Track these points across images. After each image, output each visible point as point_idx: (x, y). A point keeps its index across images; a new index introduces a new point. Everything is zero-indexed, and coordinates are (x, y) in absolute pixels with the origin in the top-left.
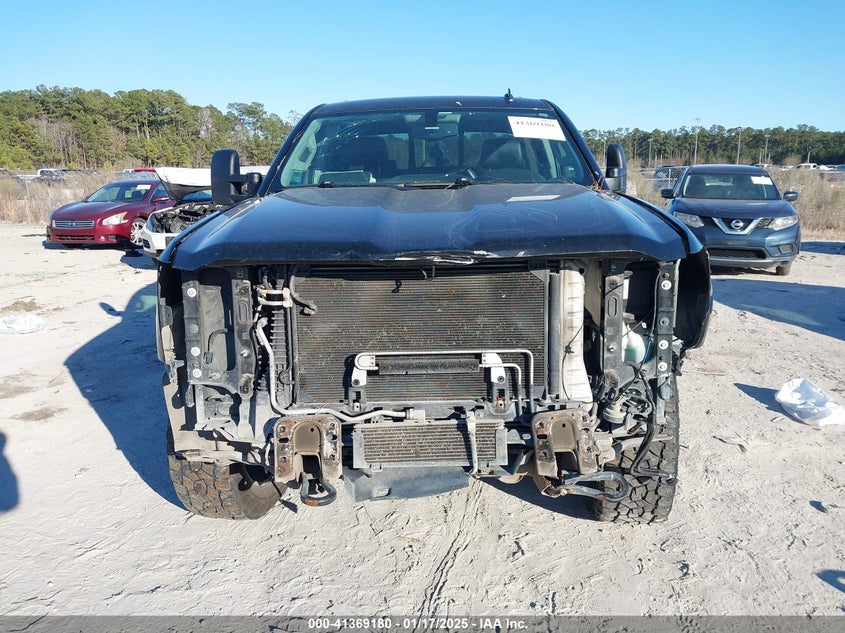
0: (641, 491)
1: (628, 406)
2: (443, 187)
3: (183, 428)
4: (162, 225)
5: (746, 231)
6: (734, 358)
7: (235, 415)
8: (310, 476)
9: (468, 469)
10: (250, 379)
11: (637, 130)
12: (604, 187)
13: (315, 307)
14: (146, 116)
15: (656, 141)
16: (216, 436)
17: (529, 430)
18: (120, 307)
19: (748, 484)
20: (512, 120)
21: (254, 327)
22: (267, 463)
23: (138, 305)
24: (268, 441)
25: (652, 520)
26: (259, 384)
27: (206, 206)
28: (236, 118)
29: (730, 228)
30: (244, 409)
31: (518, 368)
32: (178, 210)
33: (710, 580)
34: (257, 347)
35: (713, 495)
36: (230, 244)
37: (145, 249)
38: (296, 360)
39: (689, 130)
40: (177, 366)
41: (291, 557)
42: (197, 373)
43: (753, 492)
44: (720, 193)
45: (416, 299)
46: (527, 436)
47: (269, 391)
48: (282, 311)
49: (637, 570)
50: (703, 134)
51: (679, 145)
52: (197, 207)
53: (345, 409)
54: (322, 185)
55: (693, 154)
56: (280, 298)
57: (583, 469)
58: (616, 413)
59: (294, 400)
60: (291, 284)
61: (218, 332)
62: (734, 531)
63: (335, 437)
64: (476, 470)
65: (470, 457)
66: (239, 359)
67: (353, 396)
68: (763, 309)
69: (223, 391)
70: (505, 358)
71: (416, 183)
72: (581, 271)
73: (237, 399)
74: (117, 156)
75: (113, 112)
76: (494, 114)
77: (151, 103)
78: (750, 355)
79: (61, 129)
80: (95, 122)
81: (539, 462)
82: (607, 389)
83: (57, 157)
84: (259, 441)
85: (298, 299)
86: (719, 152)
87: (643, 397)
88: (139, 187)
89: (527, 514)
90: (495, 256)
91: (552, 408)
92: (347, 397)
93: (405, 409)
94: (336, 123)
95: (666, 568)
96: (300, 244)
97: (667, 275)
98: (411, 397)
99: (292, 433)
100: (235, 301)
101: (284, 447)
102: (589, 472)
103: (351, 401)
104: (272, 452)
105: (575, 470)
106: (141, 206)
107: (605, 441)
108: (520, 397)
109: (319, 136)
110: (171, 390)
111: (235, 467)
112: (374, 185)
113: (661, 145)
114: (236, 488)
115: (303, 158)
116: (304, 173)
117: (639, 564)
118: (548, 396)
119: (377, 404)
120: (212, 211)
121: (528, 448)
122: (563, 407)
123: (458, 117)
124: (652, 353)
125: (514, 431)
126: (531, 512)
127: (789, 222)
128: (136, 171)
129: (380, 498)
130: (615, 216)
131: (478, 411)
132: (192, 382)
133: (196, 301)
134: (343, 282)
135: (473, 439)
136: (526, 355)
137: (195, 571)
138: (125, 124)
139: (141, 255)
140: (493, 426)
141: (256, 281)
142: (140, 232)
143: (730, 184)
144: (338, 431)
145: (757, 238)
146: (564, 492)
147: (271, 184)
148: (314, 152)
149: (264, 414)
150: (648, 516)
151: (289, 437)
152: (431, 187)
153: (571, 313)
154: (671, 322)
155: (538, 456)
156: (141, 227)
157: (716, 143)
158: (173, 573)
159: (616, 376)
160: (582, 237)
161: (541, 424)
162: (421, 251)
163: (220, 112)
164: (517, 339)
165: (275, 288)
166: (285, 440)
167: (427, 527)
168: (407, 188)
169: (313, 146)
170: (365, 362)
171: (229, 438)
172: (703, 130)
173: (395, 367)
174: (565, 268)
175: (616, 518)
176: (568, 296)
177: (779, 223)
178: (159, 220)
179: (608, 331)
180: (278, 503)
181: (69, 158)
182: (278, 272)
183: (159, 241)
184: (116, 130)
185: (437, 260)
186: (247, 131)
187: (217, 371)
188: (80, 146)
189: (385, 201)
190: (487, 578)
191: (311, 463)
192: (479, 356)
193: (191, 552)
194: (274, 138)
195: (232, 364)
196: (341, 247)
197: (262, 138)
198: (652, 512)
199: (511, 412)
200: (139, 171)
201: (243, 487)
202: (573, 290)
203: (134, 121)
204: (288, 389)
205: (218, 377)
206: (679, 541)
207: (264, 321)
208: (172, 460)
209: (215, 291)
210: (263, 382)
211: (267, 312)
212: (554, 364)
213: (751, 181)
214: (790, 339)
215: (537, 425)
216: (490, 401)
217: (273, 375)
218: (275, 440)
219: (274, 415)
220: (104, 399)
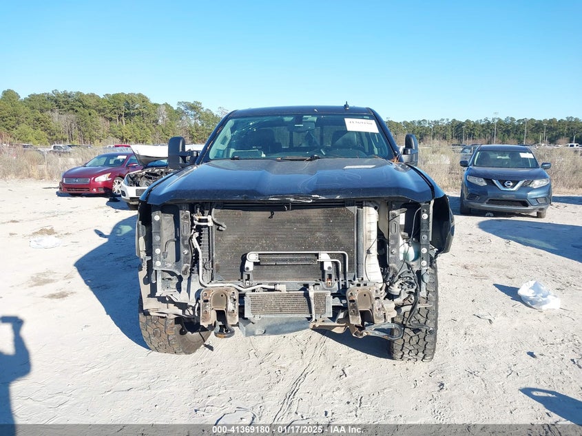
0: (415, 339)
1: (402, 285)
2: (303, 160)
3: (149, 296)
4: (134, 181)
5: (515, 189)
6: (497, 269)
7: (179, 288)
8: (221, 323)
9: (310, 319)
10: (188, 267)
11: (454, 120)
12: (400, 160)
13: (225, 226)
14: (123, 110)
15: (467, 128)
16: (167, 299)
17: (345, 298)
18: (107, 232)
19: (490, 341)
20: (347, 120)
21: (191, 238)
22: (196, 314)
23: (118, 231)
24: (197, 302)
25: (424, 358)
26: (193, 270)
27: (163, 170)
28: (183, 112)
29: (504, 186)
30: (184, 284)
31: (340, 262)
32: (144, 172)
33: (456, 392)
34: (193, 249)
35: (467, 347)
36: (180, 191)
37: (122, 197)
38: (214, 256)
39: (490, 120)
40: (147, 260)
41: (208, 375)
42: (158, 263)
43: (492, 346)
44: (501, 164)
45: (282, 223)
46: (344, 301)
47: (198, 273)
48: (207, 228)
49: (413, 386)
50: (500, 123)
51: (484, 131)
52: (156, 171)
53: (241, 284)
54: (233, 159)
55: (494, 136)
56: (206, 221)
57: (376, 321)
58: (395, 289)
59: (212, 279)
60: (213, 213)
61: (171, 240)
62: (475, 367)
63: (235, 300)
64: (314, 320)
65: (311, 312)
66: (182, 256)
67: (245, 277)
68: (522, 239)
69: (172, 274)
70: (332, 256)
71: (288, 157)
72: (376, 208)
73: (180, 279)
74: (103, 136)
75: (102, 108)
76: (336, 117)
77: (127, 102)
78: (508, 267)
79: (67, 119)
80: (90, 114)
81: (350, 316)
82: (390, 276)
83: (64, 137)
84: (192, 302)
85: (216, 221)
86: (512, 135)
87: (413, 281)
88: (119, 157)
89: (351, 355)
90: (324, 198)
91: (359, 285)
92: (242, 278)
93: (275, 284)
94: (243, 122)
95: (431, 385)
96: (218, 191)
97: (425, 210)
98: (279, 279)
99: (210, 297)
100: (181, 223)
101: (206, 305)
102: (379, 323)
103: (244, 280)
104: (199, 309)
105: (372, 322)
106: (120, 169)
107: (390, 305)
108: (341, 279)
109: (233, 129)
110: (142, 274)
111: (178, 320)
112: (264, 159)
113: (471, 130)
114: (178, 333)
115: (223, 143)
116: (224, 151)
117: (415, 383)
118: (356, 279)
119: (259, 282)
120: (166, 173)
121: (344, 308)
122: (365, 285)
123: (315, 119)
124: (418, 255)
125: (337, 298)
126: (354, 354)
127: (544, 183)
128: (116, 146)
129: (260, 335)
130: (394, 177)
131: (317, 287)
132: (155, 269)
133: (159, 223)
134: (241, 212)
135: (312, 301)
136: (344, 255)
137: (153, 380)
138: (109, 115)
139: (119, 201)
140: (324, 295)
141: (193, 212)
142: (119, 186)
143: (507, 157)
144: (236, 296)
145: (522, 193)
146: (365, 334)
147: (204, 157)
148: (230, 138)
149: (195, 287)
150: (421, 355)
151: (209, 299)
152: (296, 160)
153: (370, 231)
154: (428, 237)
155: (350, 313)
156: (119, 183)
157: (510, 129)
158: (140, 381)
159: (396, 268)
160: (373, 188)
161: (351, 294)
162: (283, 195)
163: (172, 108)
164: (339, 245)
165: (203, 215)
166: (206, 301)
167: (290, 361)
168: (283, 160)
169: (229, 135)
170: (252, 257)
171: (175, 300)
172: (500, 120)
173: (269, 260)
174: (366, 206)
175: (402, 356)
176: (368, 221)
177: (537, 183)
178: (132, 179)
179: (391, 242)
180: (203, 346)
181: (72, 138)
182: (205, 206)
183: (131, 192)
184: (103, 120)
185: (292, 200)
186: (190, 120)
187: (169, 262)
188: (80, 130)
189: (268, 167)
190: (323, 388)
191: (221, 315)
192: (317, 255)
193: (150, 371)
194: (208, 125)
195: (178, 258)
196: (240, 192)
197: (200, 125)
198: (423, 353)
199: (336, 287)
200: (118, 146)
201: (182, 333)
202: (370, 218)
203: (115, 113)
204: (209, 273)
205: (170, 266)
206: (441, 371)
207: (197, 234)
208: (141, 316)
209: (170, 217)
210: (195, 269)
211: (199, 229)
212: (360, 260)
213: (519, 155)
214: (536, 258)
215: (349, 294)
216: (324, 281)
217: (201, 264)
218: (201, 301)
219: (200, 287)
220: (98, 287)
